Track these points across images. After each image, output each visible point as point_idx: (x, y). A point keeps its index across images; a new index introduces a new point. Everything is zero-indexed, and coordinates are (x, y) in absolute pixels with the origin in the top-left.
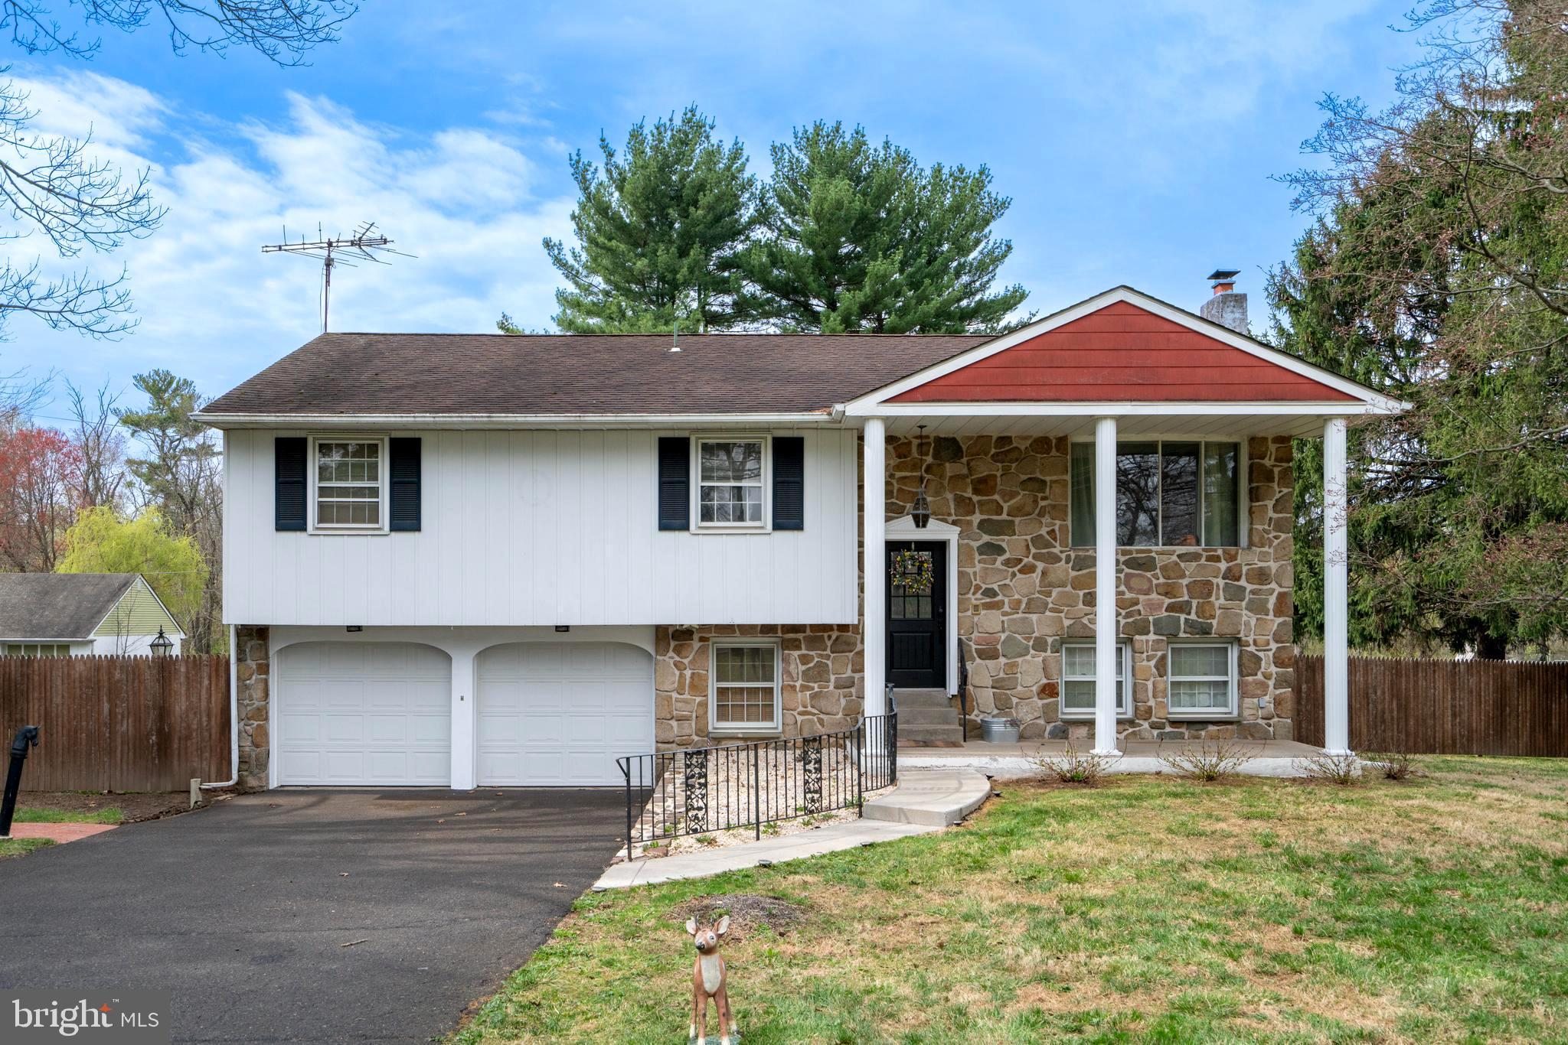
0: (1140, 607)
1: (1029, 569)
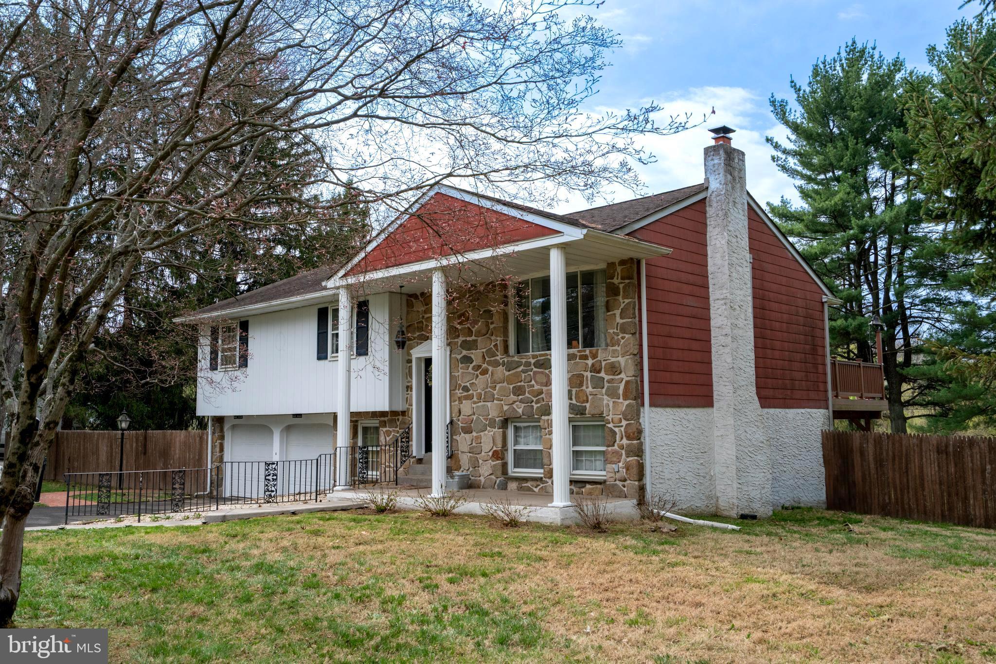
0: (543, 396)
1: (485, 372)
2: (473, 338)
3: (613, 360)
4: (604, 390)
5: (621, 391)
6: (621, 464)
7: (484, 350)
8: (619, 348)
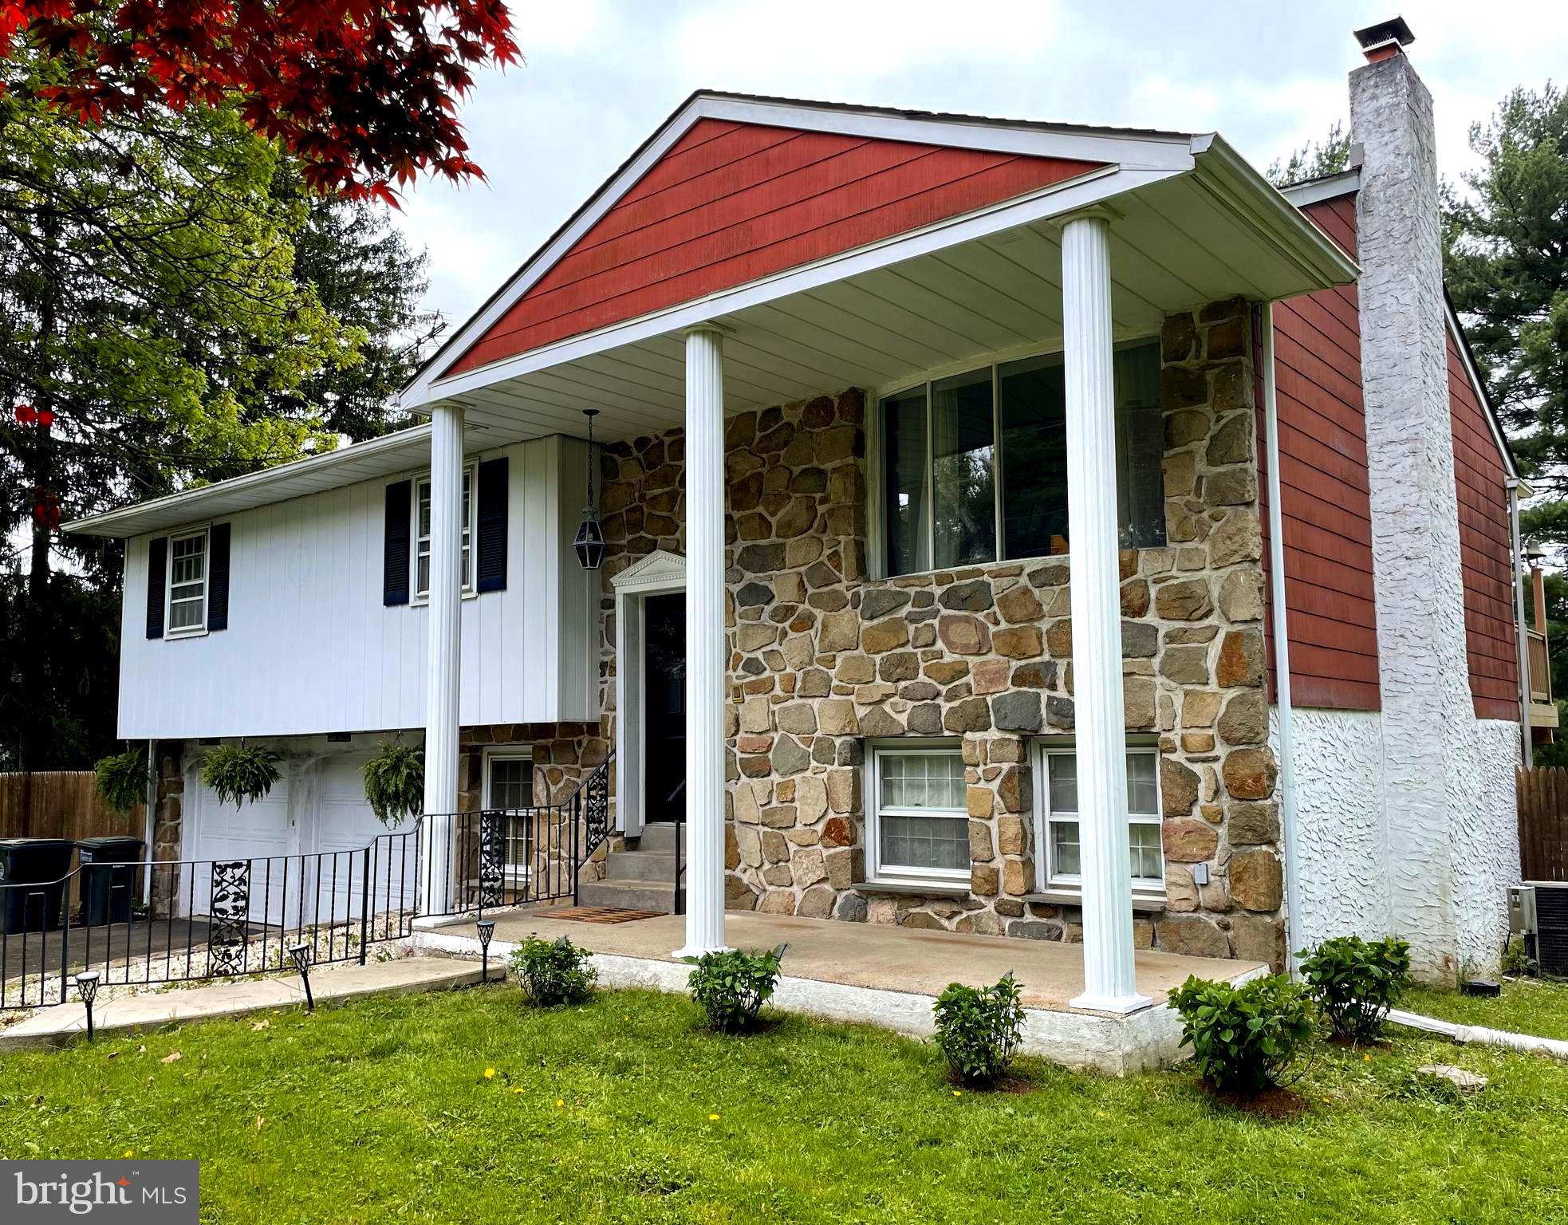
0: (969, 679)
1: (805, 623)
2: (773, 539)
3: (1184, 577)
4: (1156, 662)
5: (1211, 663)
6: (1214, 864)
7: (803, 569)
8: (1206, 547)
